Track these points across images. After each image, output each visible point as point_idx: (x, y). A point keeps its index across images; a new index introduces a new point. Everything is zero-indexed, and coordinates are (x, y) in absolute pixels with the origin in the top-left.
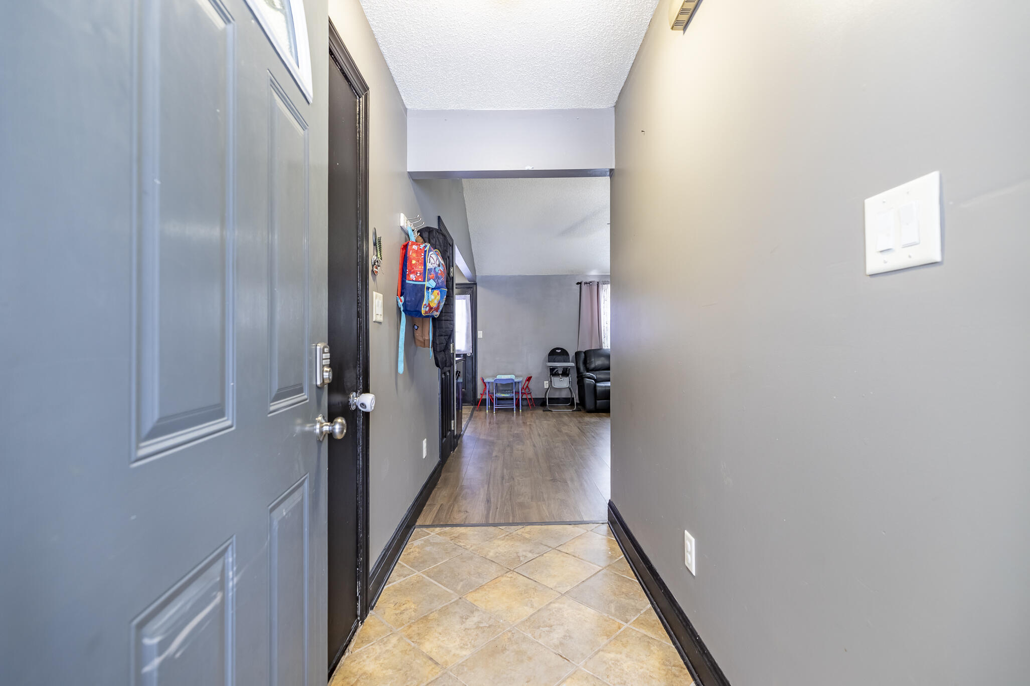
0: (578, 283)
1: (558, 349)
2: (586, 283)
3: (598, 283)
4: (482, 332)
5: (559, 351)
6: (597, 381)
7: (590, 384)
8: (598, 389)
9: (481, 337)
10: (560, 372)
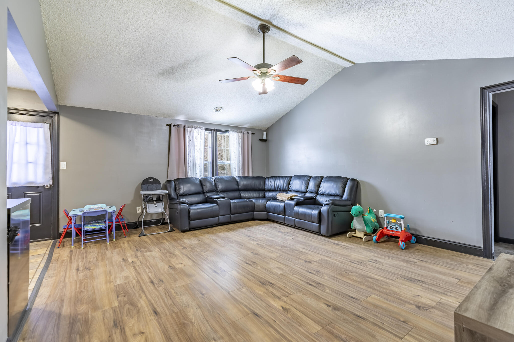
0: (167, 125)
1: (151, 178)
2: (174, 125)
3: (184, 126)
4: (65, 163)
5: (152, 180)
6: (190, 204)
7: (185, 208)
8: (191, 211)
9: (65, 168)
10: (155, 199)
